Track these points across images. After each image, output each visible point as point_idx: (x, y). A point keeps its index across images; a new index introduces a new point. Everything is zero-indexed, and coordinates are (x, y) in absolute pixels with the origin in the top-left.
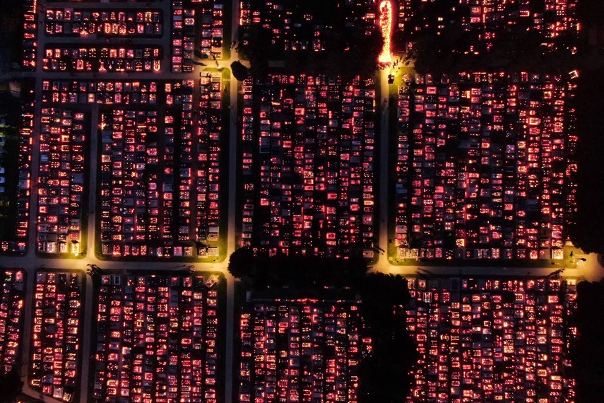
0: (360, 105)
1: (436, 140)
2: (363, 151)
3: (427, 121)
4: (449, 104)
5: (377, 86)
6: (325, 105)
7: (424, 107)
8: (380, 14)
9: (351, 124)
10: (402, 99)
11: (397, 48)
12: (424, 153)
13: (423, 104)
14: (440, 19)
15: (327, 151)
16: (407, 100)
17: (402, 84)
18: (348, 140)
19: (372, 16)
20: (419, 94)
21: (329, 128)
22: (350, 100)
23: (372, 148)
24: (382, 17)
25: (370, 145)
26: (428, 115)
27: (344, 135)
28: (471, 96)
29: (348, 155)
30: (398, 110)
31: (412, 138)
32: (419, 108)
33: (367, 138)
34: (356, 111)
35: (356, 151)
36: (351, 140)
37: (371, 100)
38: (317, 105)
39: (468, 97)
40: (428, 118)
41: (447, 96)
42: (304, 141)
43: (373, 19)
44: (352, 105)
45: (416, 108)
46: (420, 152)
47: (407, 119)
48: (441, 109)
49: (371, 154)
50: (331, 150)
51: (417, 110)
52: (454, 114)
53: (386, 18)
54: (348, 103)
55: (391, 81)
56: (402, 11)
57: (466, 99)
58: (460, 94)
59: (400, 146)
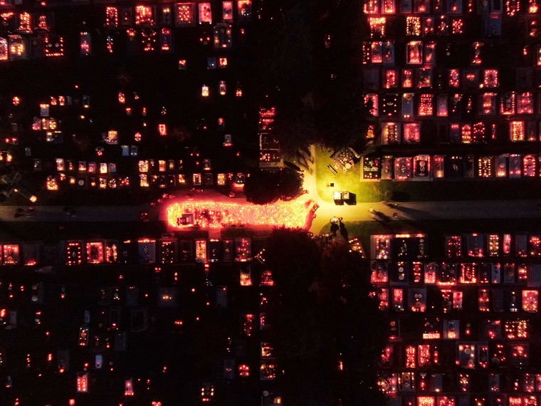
0: (409, 270)
1: (486, 89)
2: (512, 258)
3: (443, 113)
4: (401, 62)
5: (364, 230)
6: (411, 350)
7: (409, 121)
9: (452, 288)
10: (392, 171)
11: (288, 186)
12: (516, 117)
13: (402, 124)
15: (519, 341)
16: (392, 161)
17: (356, 173)
18: (490, 295)
20: (378, 132)
21: (463, 339)
22: (398, 293)
23: (508, 238)
24: (203, 224)
25: (501, 242)
26: (430, 112)
27: (478, 304)
28: (379, 15)
29: (525, 293)
30: (415, 179)
31: (480, 148)
32: (412, 133)
33: (486, 251)
34: (422, 278)
35: (517, 274)
36: (490, 287)
37: (396, 244)
38: (410, 370)
39: (383, 20)
40: (435, 111)
41: (382, 68)
42: (496, 395)
44: (411, 288)
45: (412, 140)
46: (517, 126)
47: (439, 160)
48: (414, 82)
49: (522, 239)
50: (515, 333)
51: (417, 137)
52: (423, 51)
54: (405, 295)
55: (352, 200)
56: (188, 177)
57: (387, 25)
58: (377, 37)
59: (501, 174)
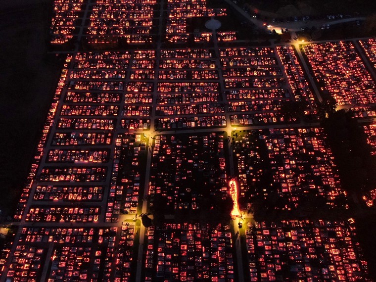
0: (222, 242)
1: (274, 266)
2: (227, 274)
3: (266, 253)
4: (279, 241)
5: (232, 230)
6: (200, 243)
7: (263, 243)
8: (230, 188)
9: (217, 255)
10: (249, 238)
11: (242, 207)
12: (268, 275)
13: (262, 241)
14: (265, 190)
15: (203, 275)
16: (251, 238)
17: (247, 228)
18: (216, 267)
19: (225, 189)
20: (259, 234)
21: (203, 258)
22: (215, 239)
23: (232, 272)
24: (231, 189)
25: (231, 270)
26: (266, 249)
27: (213, 263)
28: (291, 235)
29: (217, 277)
30: (247, 245)
31: (258, 265)
32: (260, 244)
33: (229, 265)
34: (220, 246)
35: (222, 275)
36: (218, 267)
37: (229, 239)
38: (195, 243)
39: (290, 236)
40: (267, 250)
41: (277, 236)
42: (187, 268)
43: (226, 191)
44: (217, 243)
45: (258, 244)
46: (265, 275)
47: (253, 252)
48: (274, 244)
49: (232, 276)
50: (205, 274)
51: (259, 245)
52: (283, 247)
53: (233, 190)
54: (215, 241)
55: (240, 227)
56: (242, 186)
57: (288, 237)
58: (285, 234)
59: (251, 270)
